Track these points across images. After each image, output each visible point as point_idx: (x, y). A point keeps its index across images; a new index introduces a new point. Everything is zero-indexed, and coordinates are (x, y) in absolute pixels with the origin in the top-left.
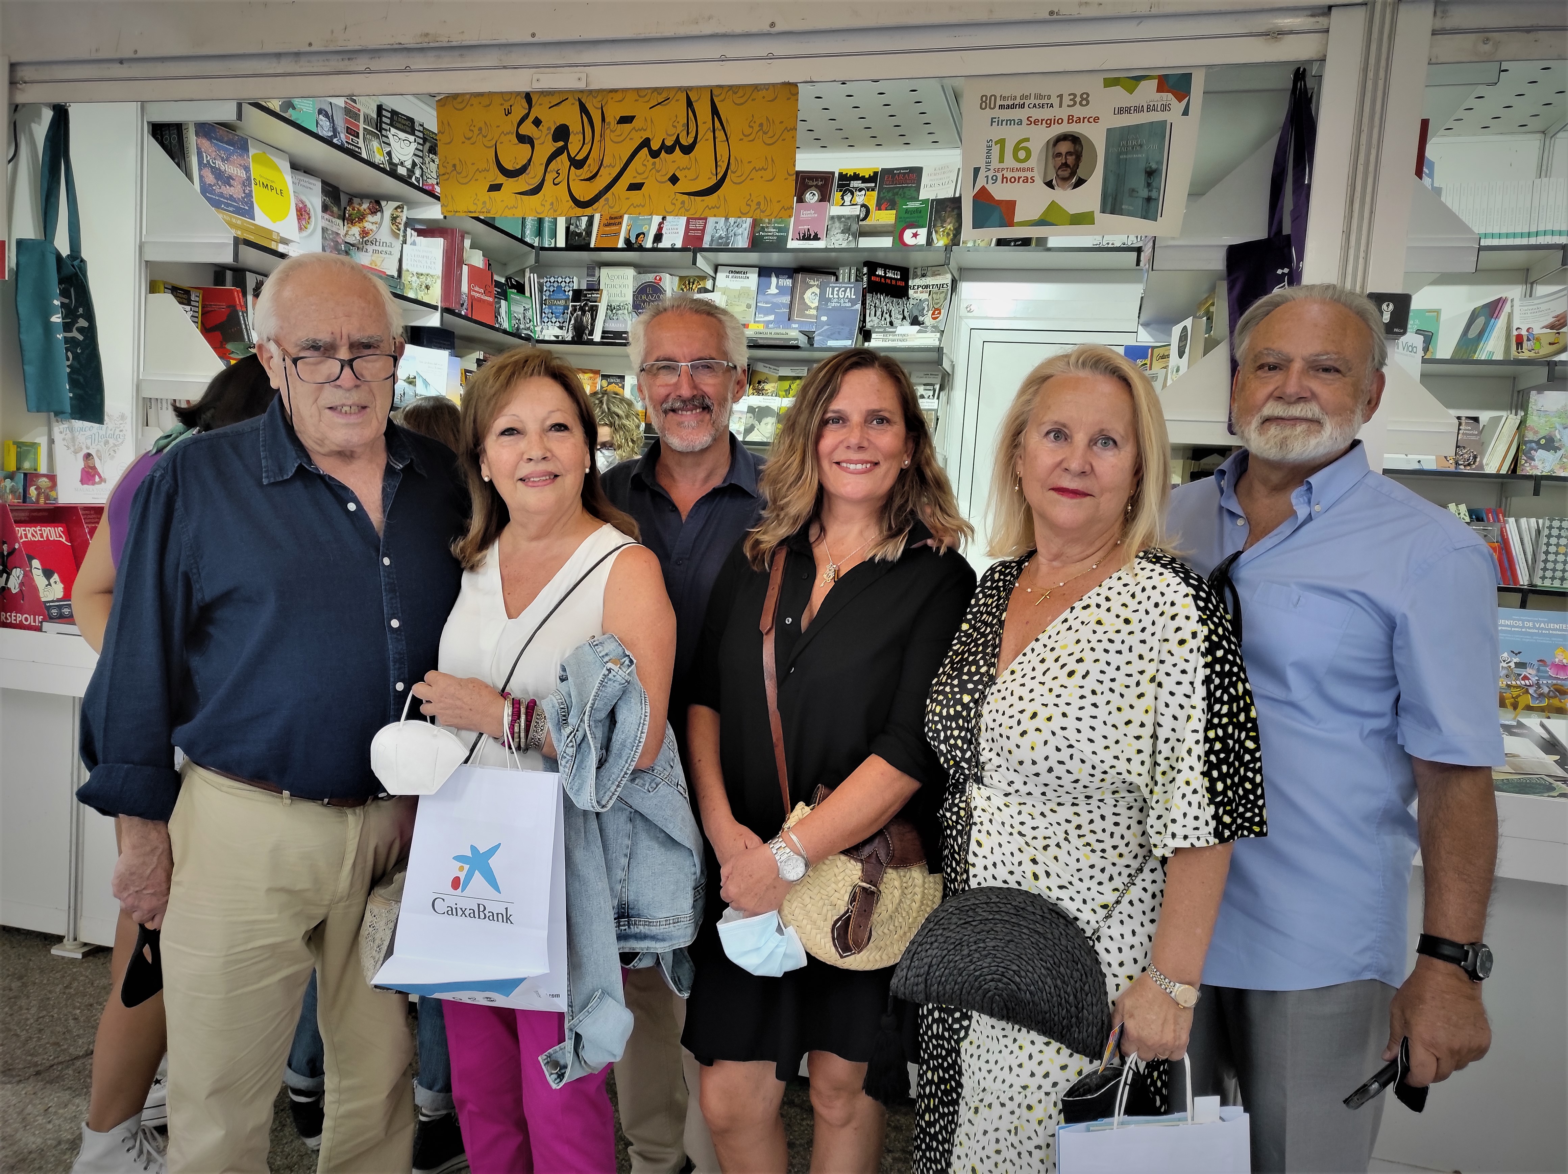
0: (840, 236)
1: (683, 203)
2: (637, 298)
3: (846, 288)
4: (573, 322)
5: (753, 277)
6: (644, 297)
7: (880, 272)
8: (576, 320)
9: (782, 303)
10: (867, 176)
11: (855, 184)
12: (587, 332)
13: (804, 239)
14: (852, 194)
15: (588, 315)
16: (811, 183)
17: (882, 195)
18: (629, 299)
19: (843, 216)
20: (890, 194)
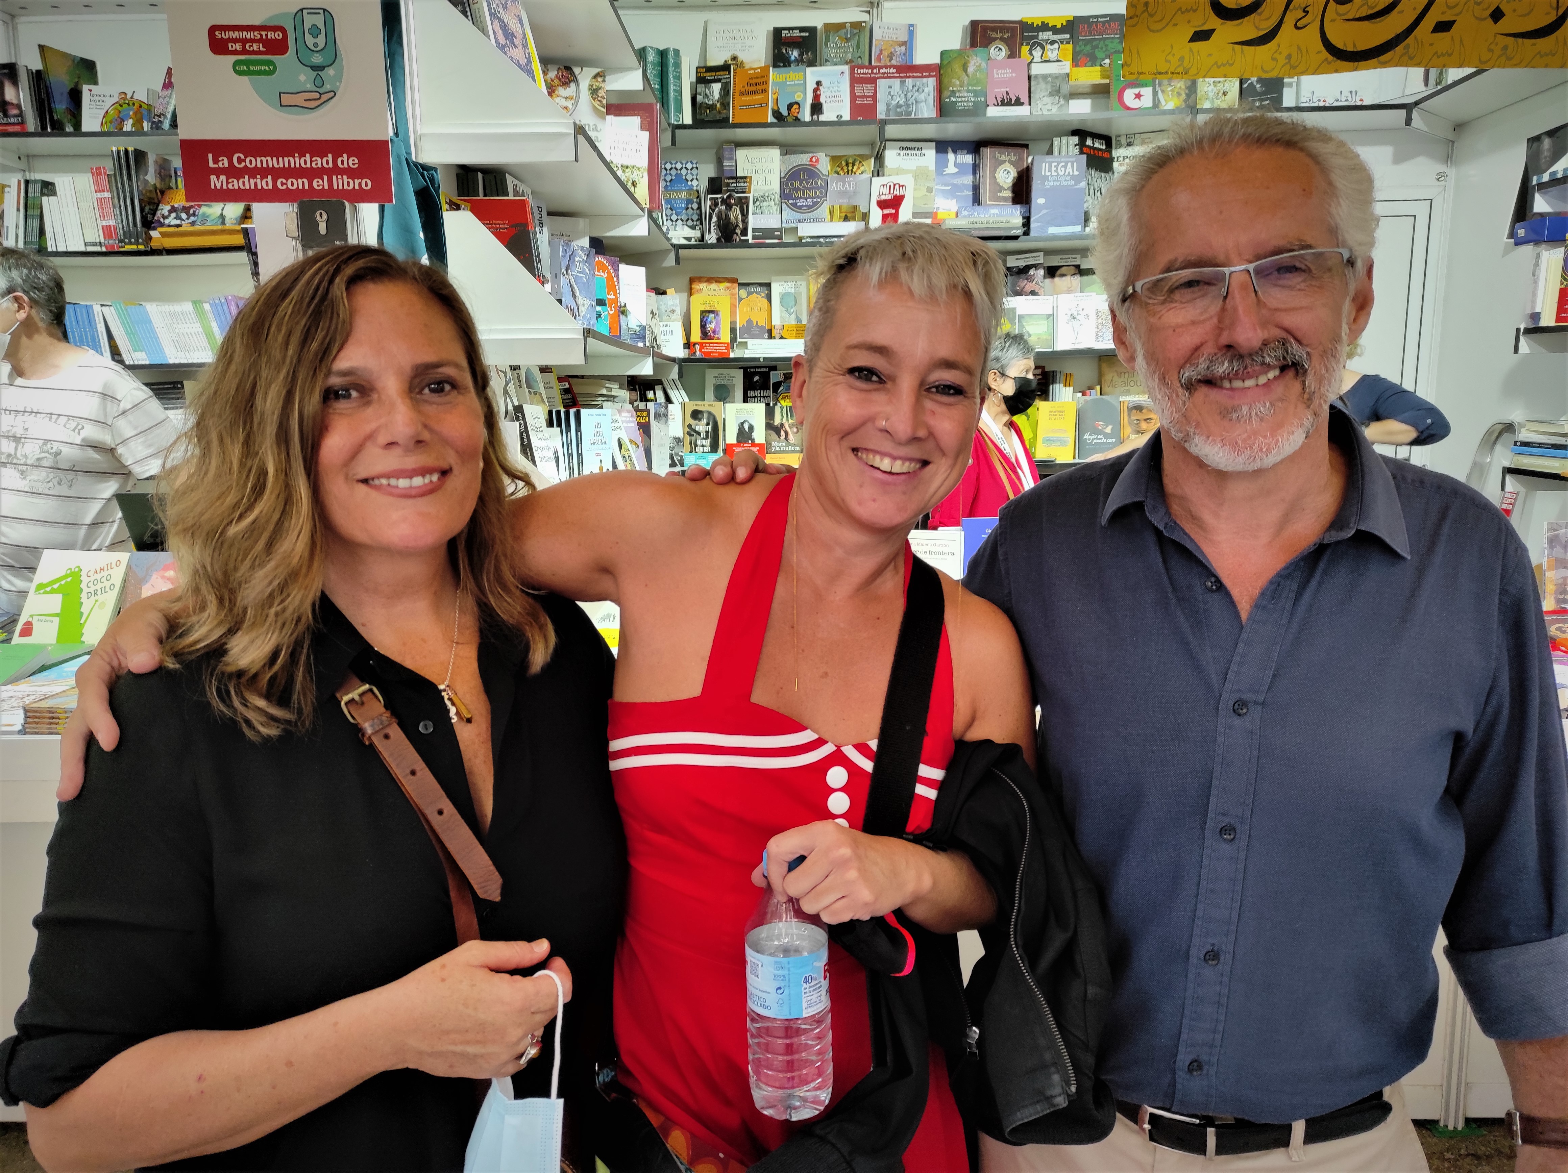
0: (1048, 100)
1: (1505, 48)
2: (787, 185)
3: (1067, 163)
4: (714, 219)
5: (930, 153)
6: (796, 184)
7: (1089, 142)
8: (719, 217)
9: (963, 185)
10: (1059, 26)
11: (1044, 36)
12: (738, 231)
13: (1003, 104)
14: (1043, 48)
15: (736, 210)
16: (994, 35)
17: (1078, 48)
18: (776, 187)
19: (1050, 75)
20: (1088, 48)
